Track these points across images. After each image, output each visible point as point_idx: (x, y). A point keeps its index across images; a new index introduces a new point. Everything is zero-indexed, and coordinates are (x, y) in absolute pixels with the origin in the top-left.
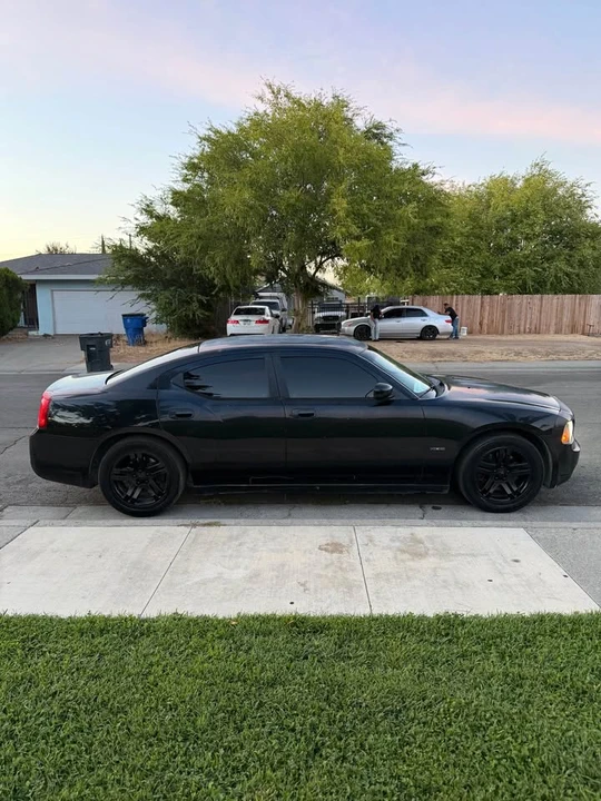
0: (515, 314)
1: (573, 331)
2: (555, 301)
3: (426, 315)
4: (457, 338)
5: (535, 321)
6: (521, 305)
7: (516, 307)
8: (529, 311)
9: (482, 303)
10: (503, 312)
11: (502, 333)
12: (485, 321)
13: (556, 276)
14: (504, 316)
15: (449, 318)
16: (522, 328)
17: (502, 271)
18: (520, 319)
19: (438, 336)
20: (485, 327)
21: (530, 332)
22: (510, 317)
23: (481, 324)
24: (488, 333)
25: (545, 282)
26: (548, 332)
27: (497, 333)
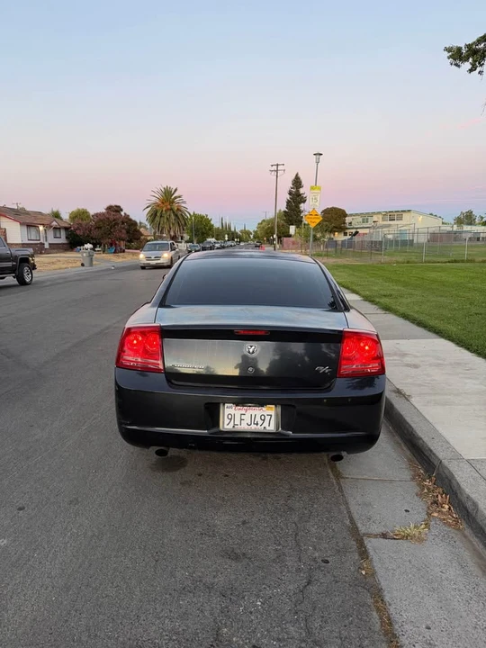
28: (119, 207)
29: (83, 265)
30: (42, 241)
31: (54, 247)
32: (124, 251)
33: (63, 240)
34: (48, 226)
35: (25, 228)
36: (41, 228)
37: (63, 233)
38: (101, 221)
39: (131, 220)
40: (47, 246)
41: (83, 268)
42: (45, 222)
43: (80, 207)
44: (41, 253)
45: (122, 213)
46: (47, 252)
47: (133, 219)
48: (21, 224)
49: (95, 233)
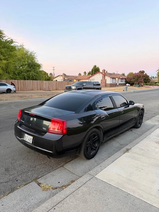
0: (27, 85)
1: (41, 90)
2: (36, 82)
3: (7, 85)
4: (16, 92)
5: (32, 88)
6: (28, 82)
7: (27, 84)
8: (30, 85)
9: (18, 82)
10: (24, 85)
11: (24, 91)
12: (19, 87)
13: (32, 76)
14: (24, 86)
15: (14, 86)
16: (29, 89)
17: (18, 74)
18: (28, 87)
19: (11, 92)
20: (19, 89)
21: (31, 90)
22: (25, 86)
23: (18, 88)
24: (20, 91)
25: (30, 77)
26: (35, 90)
27: (22, 90)
28: (144, 71)
29: (124, 90)
30: (116, 83)
31: (120, 85)
32: (143, 86)
33: (124, 82)
34: (119, 78)
35: (112, 79)
36: (117, 79)
37: (124, 80)
38: (135, 76)
39: (147, 75)
40: (118, 84)
41: (124, 91)
42: (118, 77)
43: (131, 72)
44: (116, 86)
45: (145, 73)
46: (118, 86)
47: (148, 75)
48: (111, 78)
49: (133, 80)
